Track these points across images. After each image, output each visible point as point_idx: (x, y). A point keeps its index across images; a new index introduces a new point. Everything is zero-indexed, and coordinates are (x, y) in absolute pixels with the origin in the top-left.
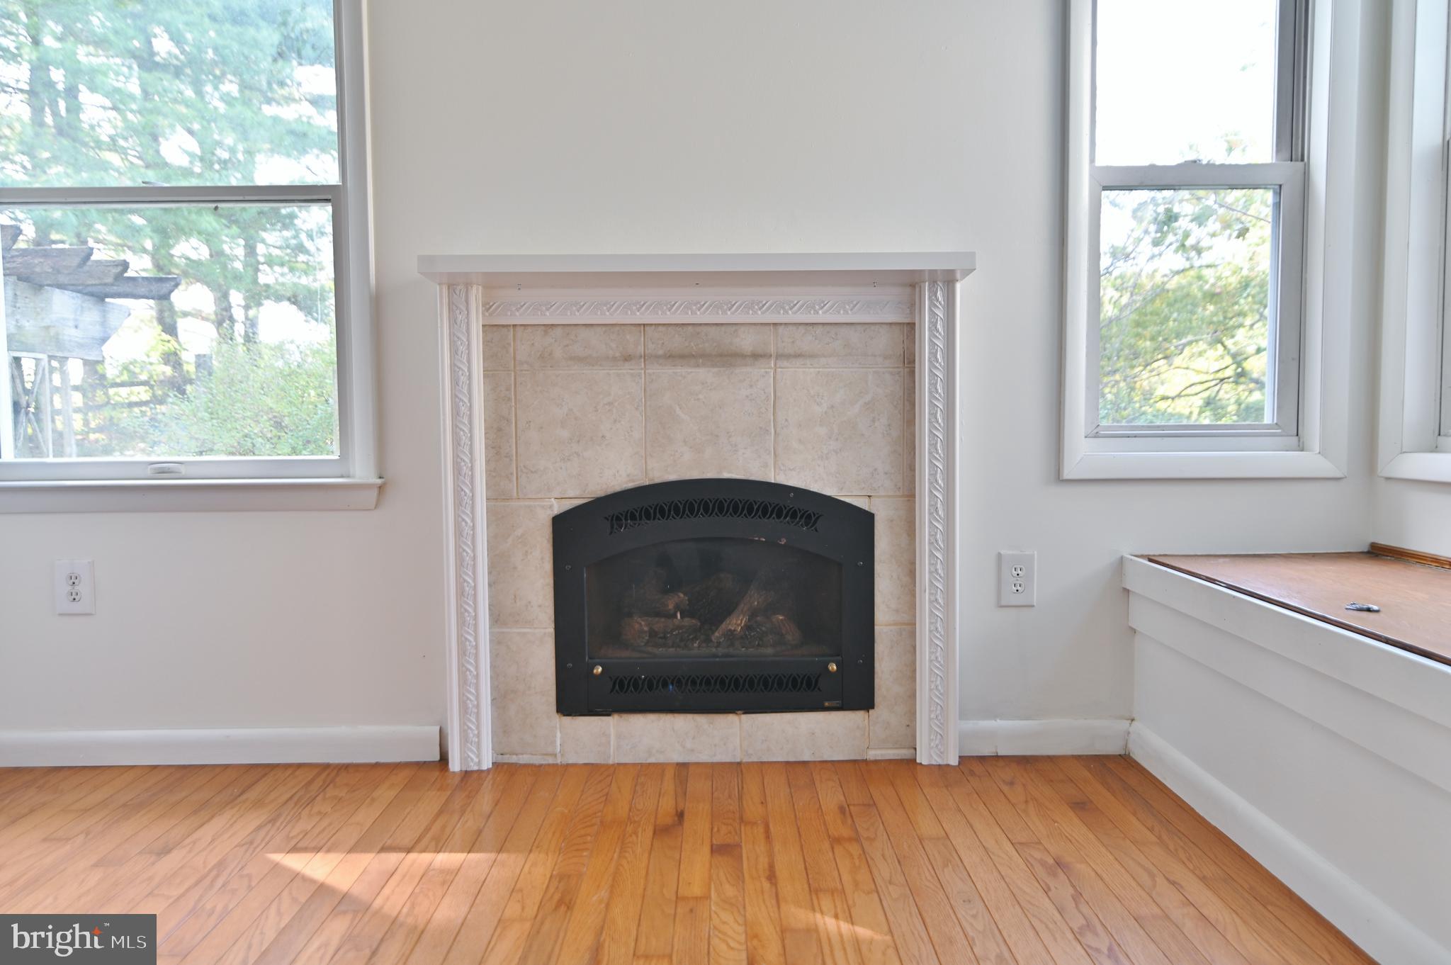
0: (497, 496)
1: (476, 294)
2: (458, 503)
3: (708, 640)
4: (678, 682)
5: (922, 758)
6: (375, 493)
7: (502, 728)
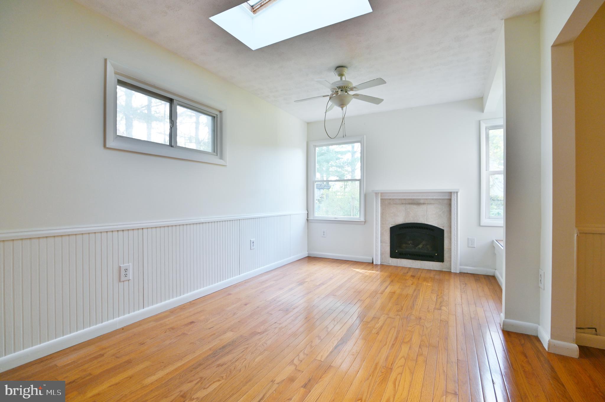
0: (382, 224)
1: (379, 195)
2: (376, 224)
3: (415, 249)
4: (410, 255)
5: (452, 271)
6: (364, 223)
7: (382, 259)
